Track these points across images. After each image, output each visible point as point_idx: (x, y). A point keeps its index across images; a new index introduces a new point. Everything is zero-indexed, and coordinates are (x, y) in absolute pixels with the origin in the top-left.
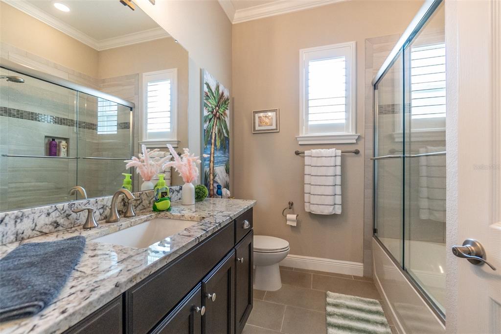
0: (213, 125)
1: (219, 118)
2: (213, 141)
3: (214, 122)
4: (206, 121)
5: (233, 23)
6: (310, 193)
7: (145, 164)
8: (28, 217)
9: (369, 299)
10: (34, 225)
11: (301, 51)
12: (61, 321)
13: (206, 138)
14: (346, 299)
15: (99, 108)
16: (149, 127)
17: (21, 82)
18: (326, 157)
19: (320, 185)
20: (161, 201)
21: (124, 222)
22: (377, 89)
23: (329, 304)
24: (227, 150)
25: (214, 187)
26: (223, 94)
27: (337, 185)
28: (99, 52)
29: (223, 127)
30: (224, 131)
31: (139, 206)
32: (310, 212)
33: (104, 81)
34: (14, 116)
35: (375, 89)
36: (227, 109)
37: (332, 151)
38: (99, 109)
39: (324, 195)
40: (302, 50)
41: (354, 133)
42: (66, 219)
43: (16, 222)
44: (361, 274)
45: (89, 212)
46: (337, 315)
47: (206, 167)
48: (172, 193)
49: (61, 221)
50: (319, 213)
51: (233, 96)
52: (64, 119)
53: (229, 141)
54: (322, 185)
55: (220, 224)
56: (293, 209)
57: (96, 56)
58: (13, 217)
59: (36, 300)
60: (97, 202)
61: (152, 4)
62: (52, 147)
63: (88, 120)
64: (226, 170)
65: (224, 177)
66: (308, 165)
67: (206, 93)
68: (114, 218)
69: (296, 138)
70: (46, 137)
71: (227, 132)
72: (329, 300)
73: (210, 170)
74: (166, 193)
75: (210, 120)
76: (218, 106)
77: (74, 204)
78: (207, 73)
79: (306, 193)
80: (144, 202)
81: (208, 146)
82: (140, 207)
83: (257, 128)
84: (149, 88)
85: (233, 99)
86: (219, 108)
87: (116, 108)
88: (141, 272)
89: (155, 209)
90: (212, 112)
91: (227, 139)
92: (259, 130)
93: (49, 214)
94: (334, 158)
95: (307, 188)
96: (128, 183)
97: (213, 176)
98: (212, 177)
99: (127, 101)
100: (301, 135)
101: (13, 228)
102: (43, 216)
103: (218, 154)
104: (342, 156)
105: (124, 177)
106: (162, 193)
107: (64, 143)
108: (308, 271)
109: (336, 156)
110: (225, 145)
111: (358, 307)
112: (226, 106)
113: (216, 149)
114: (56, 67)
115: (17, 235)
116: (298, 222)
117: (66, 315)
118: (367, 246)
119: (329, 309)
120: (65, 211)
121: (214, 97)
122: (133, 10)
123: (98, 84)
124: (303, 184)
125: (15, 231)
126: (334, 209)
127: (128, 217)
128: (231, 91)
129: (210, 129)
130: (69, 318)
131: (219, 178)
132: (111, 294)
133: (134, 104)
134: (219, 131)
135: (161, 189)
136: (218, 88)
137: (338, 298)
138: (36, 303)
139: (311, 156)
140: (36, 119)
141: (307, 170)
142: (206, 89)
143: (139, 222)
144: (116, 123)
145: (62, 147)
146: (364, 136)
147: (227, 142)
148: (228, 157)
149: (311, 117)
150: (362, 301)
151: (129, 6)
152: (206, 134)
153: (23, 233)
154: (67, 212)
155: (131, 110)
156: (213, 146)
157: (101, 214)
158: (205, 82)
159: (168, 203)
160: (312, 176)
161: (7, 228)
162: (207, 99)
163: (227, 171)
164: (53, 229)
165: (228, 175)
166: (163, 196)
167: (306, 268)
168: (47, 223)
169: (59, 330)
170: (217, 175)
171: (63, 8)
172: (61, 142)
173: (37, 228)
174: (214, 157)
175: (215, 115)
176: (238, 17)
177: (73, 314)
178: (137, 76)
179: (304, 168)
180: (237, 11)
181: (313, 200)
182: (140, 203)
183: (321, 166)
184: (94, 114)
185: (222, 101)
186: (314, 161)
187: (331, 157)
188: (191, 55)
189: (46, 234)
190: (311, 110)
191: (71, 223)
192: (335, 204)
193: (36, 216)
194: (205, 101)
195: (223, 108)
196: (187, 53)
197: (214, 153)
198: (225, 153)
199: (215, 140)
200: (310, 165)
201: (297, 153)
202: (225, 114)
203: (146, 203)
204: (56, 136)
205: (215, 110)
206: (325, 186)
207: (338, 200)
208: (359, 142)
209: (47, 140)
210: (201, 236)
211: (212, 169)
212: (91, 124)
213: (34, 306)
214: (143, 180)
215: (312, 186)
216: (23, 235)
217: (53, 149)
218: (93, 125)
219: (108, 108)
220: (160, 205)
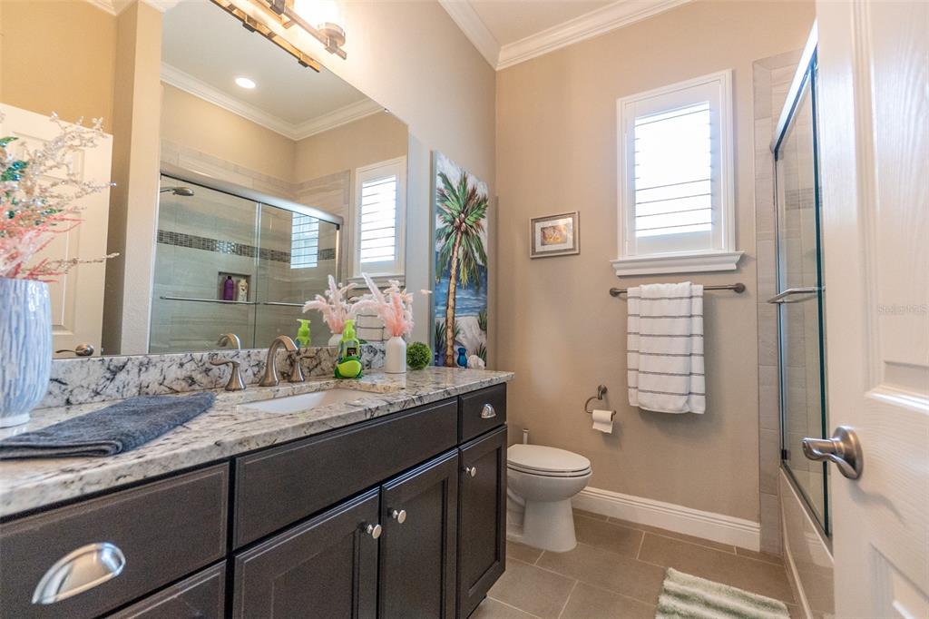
0: (454, 245)
1: (466, 233)
2: (453, 272)
3: (456, 239)
4: (439, 238)
5: (497, 69)
6: (638, 370)
7: (334, 306)
8: (155, 365)
9: (762, 597)
10: (162, 378)
11: (619, 101)
12: (133, 465)
13: (439, 268)
14: (707, 588)
15: (294, 228)
16: (363, 254)
17: (190, 195)
18: (670, 299)
19: (657, 354)
20: (345, 361)
21: (284, 388)
22: (782, 158)
23: (667, 592)
24: (482, 289)
25: (454, 352)
26: (474, 191)
27: (695, 355)
28: (295, 142)
29: (474, 248)
30: (477, 255)
31: (316, 370)
32: (639, 408)
33: (301, 186)
34: (181, 244)
35: (776, 159)
36: (483, 217)
37: (683, 287)
38: (294, 230)
39: (667, 374)
40: (620, 99)
41: (732, 251)
42: (204, 374)
43: (140, 370)
44: (755, 546)
45: (234, 367)
46: (679, 614)
47: (438, 315)
48: (372, 354)
49: (198, 377)
50: (656, 409)
51: (497, 195)
52: (245, 247)
53: (486, 272)
54: (663, 355)
55: (420, 398)
56: (607, 401)
57: (292, 149)
58: (137, 363)
59: (114, 439)
60: (249, 356)
61: (342, 59)
62: (227, 289)
63: (277, 247)
64: (480, 325)
65: (477, 335)
66: (635, 315)
67: (440, 190)
68: (270, 380)
69: (612, 263)
70: (220, 273)
71: (483, 257)
72: (668, 584)
73: (447, 321)
74: (355, 349)
75: (448, 235)
76: (464, 210)
77: (217, 354)
78: (443, 157)
79: (630, 370)
80: (323, 364)
81: (443, 281)
82: (318, 371)
83: (539, 248)
84: (365, 192)
85: (497, 199)
86: (466, 216)
87: (316, 226)
88: (258, 436)
89: (338, 375)
90: (452, 223)
91: (483, 269)
92: (542, 253)
93: (182, 365)
94: (688, 300)
95: (632, 360)
96: (305, 334)
97: (453, 331)
98: (450, 334)
99: (333, 215)
100: (620, 259)
101: (136, 379)
102: (175, 367)
103: (462, 294)
104: (705, 297)
105: (300, 324)
106: (348, 349)
107: (243, 282)
108: (637, 525)
109: (691, 297)
110: (478, 278)
111: (732, 608)
112: (480, 212)
113: (459, 286)
114: (236, 170)
115: (140, 388)
116: (616, 427)
117: (141, 460)
118: (767, 485)
119: (665, 601)
120: (204, 364)
121: (456, 197)
122: (318, 71)
123: (294, 192)
124: (625, 351)
125: (138, 383)
126: (688, 402)
127: (292, 382)
128: (491, 185)
129: (449, 251)
130: (145, 465)
131: (465, 337)
132: (207, 452)
133: (341, 218)
134: (466, 255)
135: (347, 344)
136: (464, 181)
137: (689, 583)
138: (113, 442)
139: (639, 298)
140: (208, 248)
141: (633, 324)
142: (440, 184)
143: (307, 390)
144: (315, 250)
145: (240, 288)
146: (754, 256)
147: (483, 274)
148: (486, 301)
149: (640, 223)
150: (745, 598)
151: (311, 67)
152: (439, 258)
153: (148, 387)
154: (207, 365)
155: (338, 228)
156: (453, 281)
157: (255, 375)
158: (438, 172)
159: (356, 365)
160: (642, 335)
161: (129, 377)
162: (442, 201)
163: (483, 326)
164: (187, 387)
165: (483, 332)
166: (349, 354)
167: (630, 520)
168: (179, 377)
169: (130, 475)
170: (461, 332)
171: (246, 83)
172: (239, 281)
173: (165, 383)
174: (454, 300)
175: (458, 228)
176: (505, 58)
177: (151, 462)
178: (349, 173)
179: (626, 322)
180: (503, 47)
181: (647, 382)
182: (317, 365)
183: (661, 317)
184: (286, 238)
185: (471, 203)
186: (645, 308)
187: (681, 298)
188: (412, 130)
189: (178, 392)
190: (639, 210)
191: (212, 382)
192: (690, 393)
193: (166, 366)
194: (439, 204)
195: (475, 216)
196: (405, 127)
197: (455, 293)
198: (477, 293)
199: (458, 271)
200: (638, 315)
201: (614, 293)
202: (478, 225)
203: (327, 365)
204: (233, 272)
205: (457, 220)
206: (668, 355)
207: (698, 384)
208: (743, 269)
209: (221, 278)
210: (377, 408)
211: (450, 321)
212: (282, 253)
213: (110, 444)
214: (332, 332)
215: (642, 356)
216: (148, 390)
217: (229, 291)
218: (285, 254)
219: (307, 228)
220: (344, 368)
